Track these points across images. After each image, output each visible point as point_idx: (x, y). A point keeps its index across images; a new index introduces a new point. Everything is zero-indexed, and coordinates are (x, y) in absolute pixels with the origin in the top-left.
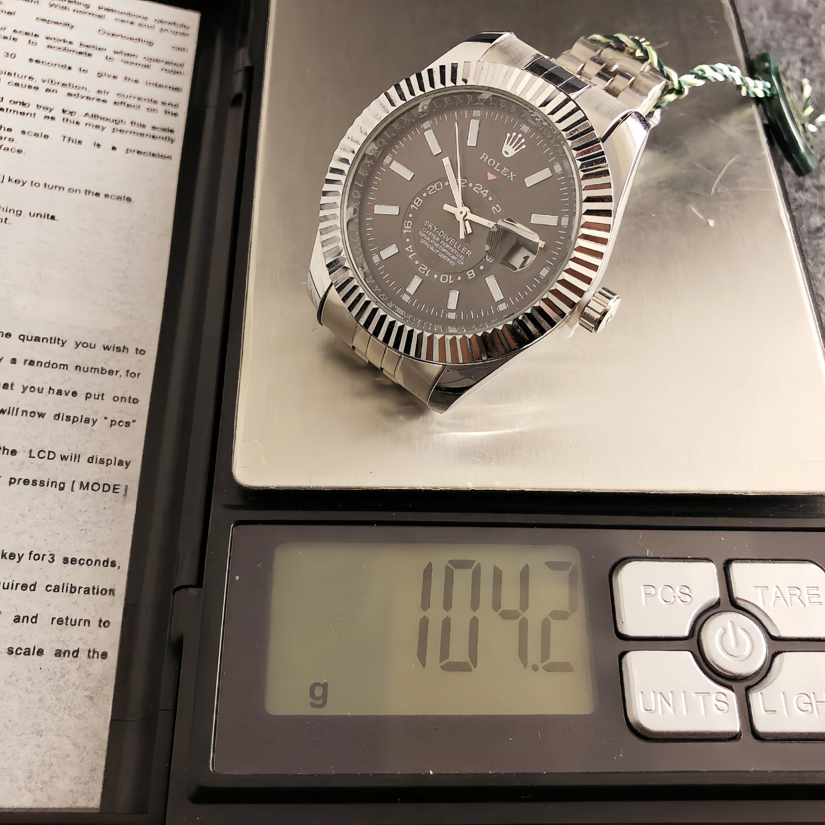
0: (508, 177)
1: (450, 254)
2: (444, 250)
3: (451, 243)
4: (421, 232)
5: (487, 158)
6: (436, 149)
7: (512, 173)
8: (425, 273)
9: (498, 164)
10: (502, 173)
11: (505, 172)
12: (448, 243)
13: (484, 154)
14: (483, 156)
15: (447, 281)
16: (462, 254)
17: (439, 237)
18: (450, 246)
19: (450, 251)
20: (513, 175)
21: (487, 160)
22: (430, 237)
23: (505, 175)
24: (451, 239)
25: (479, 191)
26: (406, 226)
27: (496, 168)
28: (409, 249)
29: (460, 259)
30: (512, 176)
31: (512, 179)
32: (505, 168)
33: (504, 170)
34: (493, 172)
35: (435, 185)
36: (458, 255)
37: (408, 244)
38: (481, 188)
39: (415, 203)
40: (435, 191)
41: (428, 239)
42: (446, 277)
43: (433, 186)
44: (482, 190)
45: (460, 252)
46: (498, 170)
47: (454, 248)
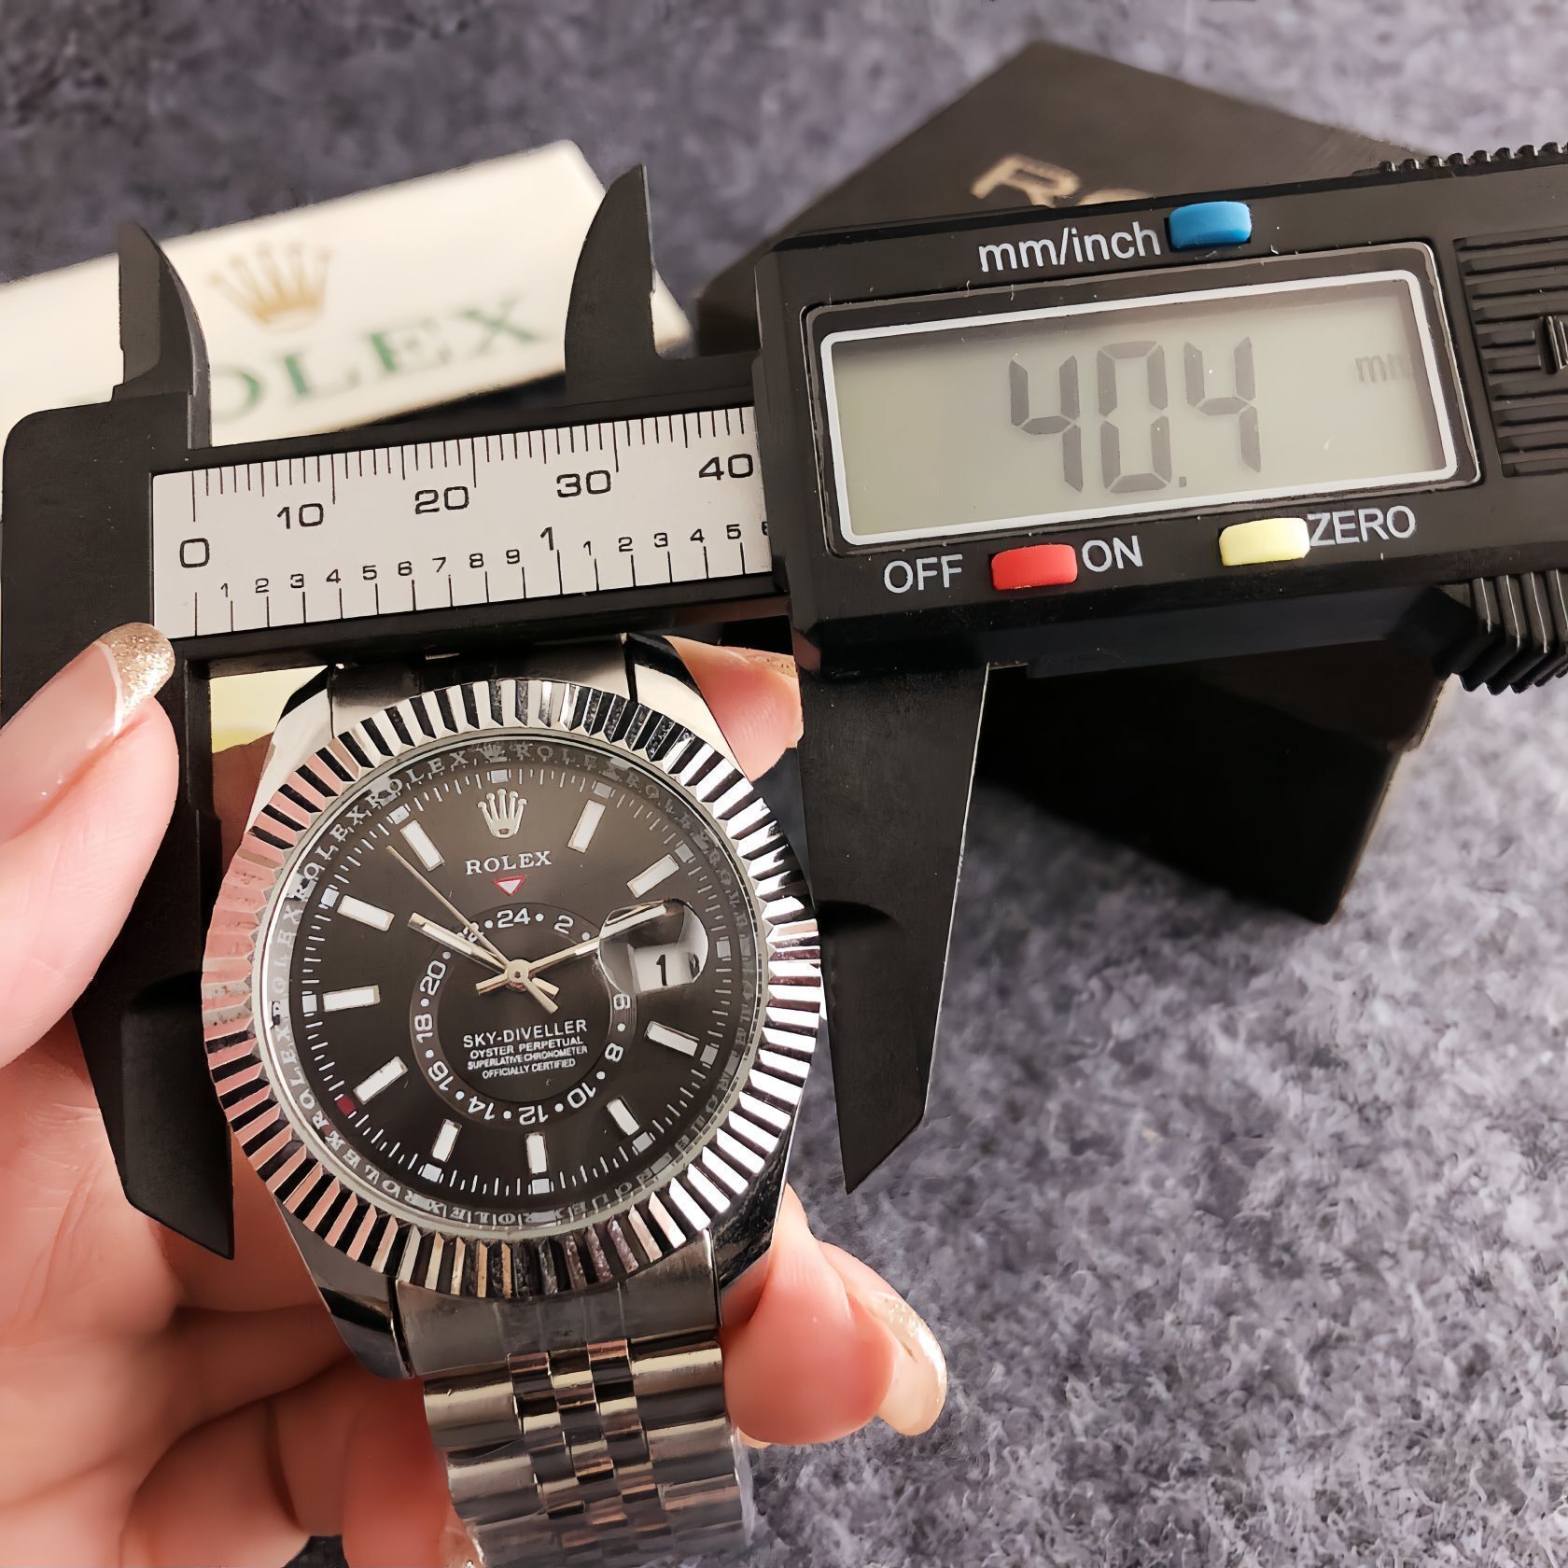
1: (550, 1055)
2: (536, 1056)
3: (538, 1034)
4: (470, 1064)
5: (478, 863)
6: (380, 919)
7: (539, 854)
8: (537, 1119)
9: (505, 859)
10: (523, 866)
11: (527, 860)
12: (532, 1039)
13: (469, 863)
14: (469, 868)
15: (585, 1099)
16: (570, 1036)
17: (509, 1044)
18: (540, 1040)
19: (547, 1049)
20: (543, 855)
21: (482, 867)
22: (494, 1057)
23: (532, 865)
24: (532, 1031)
25: (512, 921)
26: (437, 1076)
27: (506, 867)
28: (476, 1106)
29: (574, 1045)
30: (543, 858)
31: (547, 863)
32: (522, 856)
33: (522, 861)
34: (509, 876)
35: (429, 973)
36: (566, 1042)
37: (466, 1102)
38: (510, 912)
39: (418, 1029)
40: (438, 983)
41: (493, 1062)
42: (577, 1093)
43: (427, 978)
44: (514, 917)
45: (565, 1037)
46: (514, 867)
47: (551, 1038)
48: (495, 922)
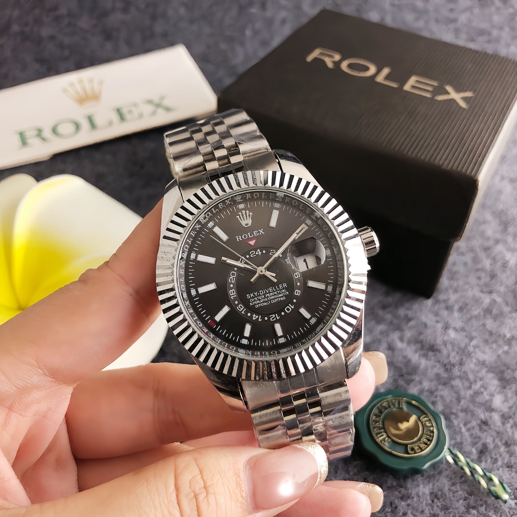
0: (260, 234)
1: (277, 296)
2: (273, 297)
3: (271, 290)
4: (250, 303)
5: (240, 237)
6: (211, 260)
7: (260, 230)
8: (276, 318)
9: (249, 234)
10: (255, 235)
11: (256, 233)
12: (269, 292)
13: (237, 237)
14: (238, 239)
15: (291, 309)
16: (282, 289)
17: (262, 295)
18: (272, 292)
19: (275, 295)
20: (261, 230)
21: (242, 238)
22: (258, 300)
23: (258, 234)
24: (269, 289)
25: (255, 254)
26: (240, 309)
27: (250, 237)
28: (255, 317)
29: (284, 292)
30: (261, 232)
31: (263, 233)
32: (254, 232)
33: (255, 234)
35: (231, 276)
36: (281, 292)
37: (252, 316)
38: (254, 252)
39: (231, 295)
40: (235, 278)
41: (258, 302)
42: (288, 308)
43: (231, 277)
44: (256, 252)
45: (280, 290)
46: (252, 236)
47: (276, 291)
48: (250, 255)
